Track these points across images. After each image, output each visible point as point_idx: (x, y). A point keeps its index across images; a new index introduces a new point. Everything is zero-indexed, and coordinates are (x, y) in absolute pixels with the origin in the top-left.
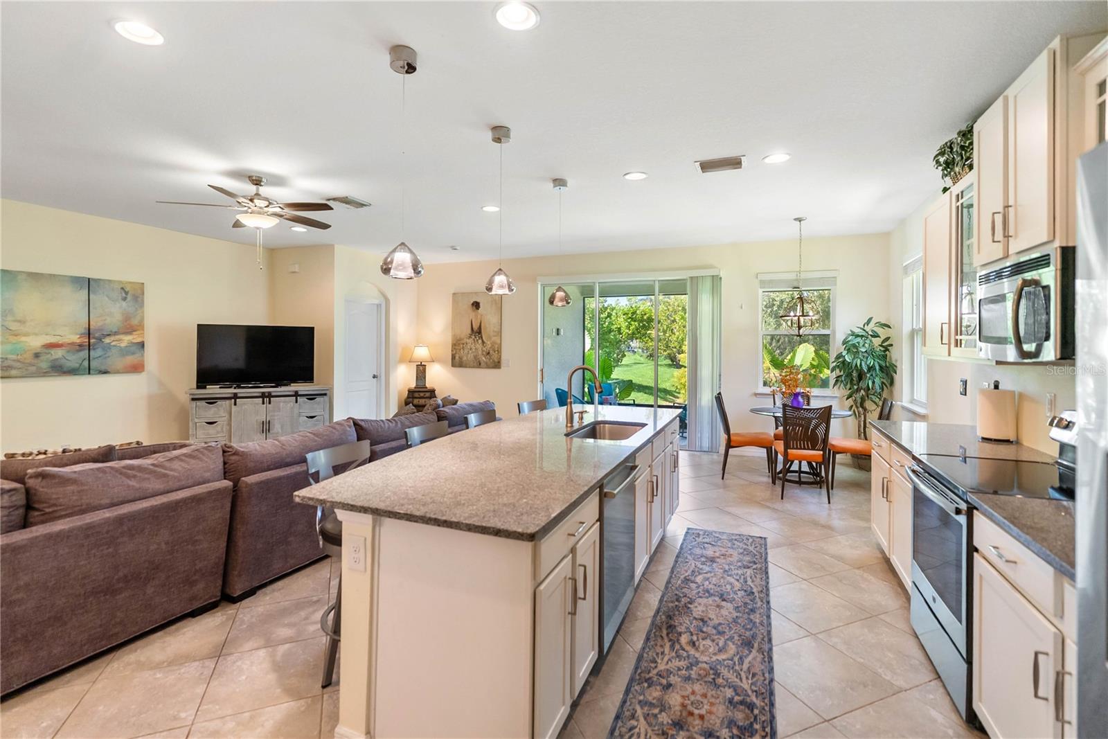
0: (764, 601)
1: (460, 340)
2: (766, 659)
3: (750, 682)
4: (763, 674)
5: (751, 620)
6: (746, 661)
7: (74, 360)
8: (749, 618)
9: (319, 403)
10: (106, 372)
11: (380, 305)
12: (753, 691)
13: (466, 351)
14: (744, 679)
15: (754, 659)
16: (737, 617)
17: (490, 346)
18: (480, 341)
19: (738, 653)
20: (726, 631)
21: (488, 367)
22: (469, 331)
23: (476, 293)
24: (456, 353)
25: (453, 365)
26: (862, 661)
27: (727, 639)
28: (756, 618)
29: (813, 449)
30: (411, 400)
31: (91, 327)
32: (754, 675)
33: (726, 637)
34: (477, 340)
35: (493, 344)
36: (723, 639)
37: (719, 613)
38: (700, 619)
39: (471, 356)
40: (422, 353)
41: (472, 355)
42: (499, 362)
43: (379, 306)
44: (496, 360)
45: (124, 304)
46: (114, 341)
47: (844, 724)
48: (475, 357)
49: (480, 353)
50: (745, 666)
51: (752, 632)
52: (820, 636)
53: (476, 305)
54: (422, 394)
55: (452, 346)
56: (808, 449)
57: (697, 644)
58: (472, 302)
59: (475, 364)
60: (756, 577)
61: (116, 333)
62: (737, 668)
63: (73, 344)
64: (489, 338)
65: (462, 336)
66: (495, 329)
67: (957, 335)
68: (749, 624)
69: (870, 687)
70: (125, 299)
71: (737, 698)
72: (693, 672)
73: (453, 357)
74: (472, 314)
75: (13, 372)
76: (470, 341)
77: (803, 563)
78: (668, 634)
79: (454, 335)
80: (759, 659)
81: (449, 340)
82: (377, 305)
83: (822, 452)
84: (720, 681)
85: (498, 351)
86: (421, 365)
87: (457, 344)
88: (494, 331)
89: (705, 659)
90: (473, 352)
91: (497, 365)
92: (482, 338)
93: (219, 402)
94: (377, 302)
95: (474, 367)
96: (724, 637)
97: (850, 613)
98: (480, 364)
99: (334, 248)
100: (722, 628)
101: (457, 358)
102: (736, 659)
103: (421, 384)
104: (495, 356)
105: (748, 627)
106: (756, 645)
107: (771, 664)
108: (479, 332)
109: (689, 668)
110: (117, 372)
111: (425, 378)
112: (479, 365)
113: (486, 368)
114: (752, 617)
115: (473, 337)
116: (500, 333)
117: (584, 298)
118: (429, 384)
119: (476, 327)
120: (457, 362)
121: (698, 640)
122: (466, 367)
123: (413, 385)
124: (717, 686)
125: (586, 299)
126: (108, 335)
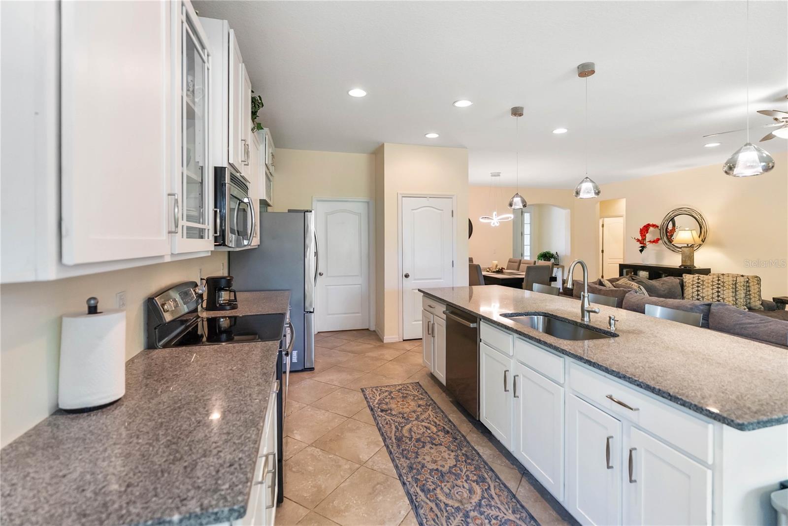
0: (408, 483)
2: (385, 434)
3: (387, 420)
4: (383, 425)
5: (407, 458)
6: (394, 429)
8: (409, 459)
12: (384, 416)
14: (391, 420)
15: (391, 432)
16: (418, 458)
19: (401, 432)
20: (417, 444)
26: (330, 456)
27: (412, 438)
28: (404, 463)
32: (387, 424)
33: (413, 439)
36: (414, 437)
37: (431, 456)
38: (437, 445)
50: (393, 427)
51: (401, 449)
52: (357, 466)
57: (425, 429)
62: (397, 424)
68: (406, 454)
71: (389, 412)
72: (415, 415)
78: (444, 428)
80: (389, 433)
84: (401, 416)
89: (414, 423)
96: (415, 439)
100: (420, 445)
102: (400, 428)
105: (405, 452)
106: (394, 441)
109: (418, 416)
114: (408, 462)
121: (426, 431)
124: (400, 413)
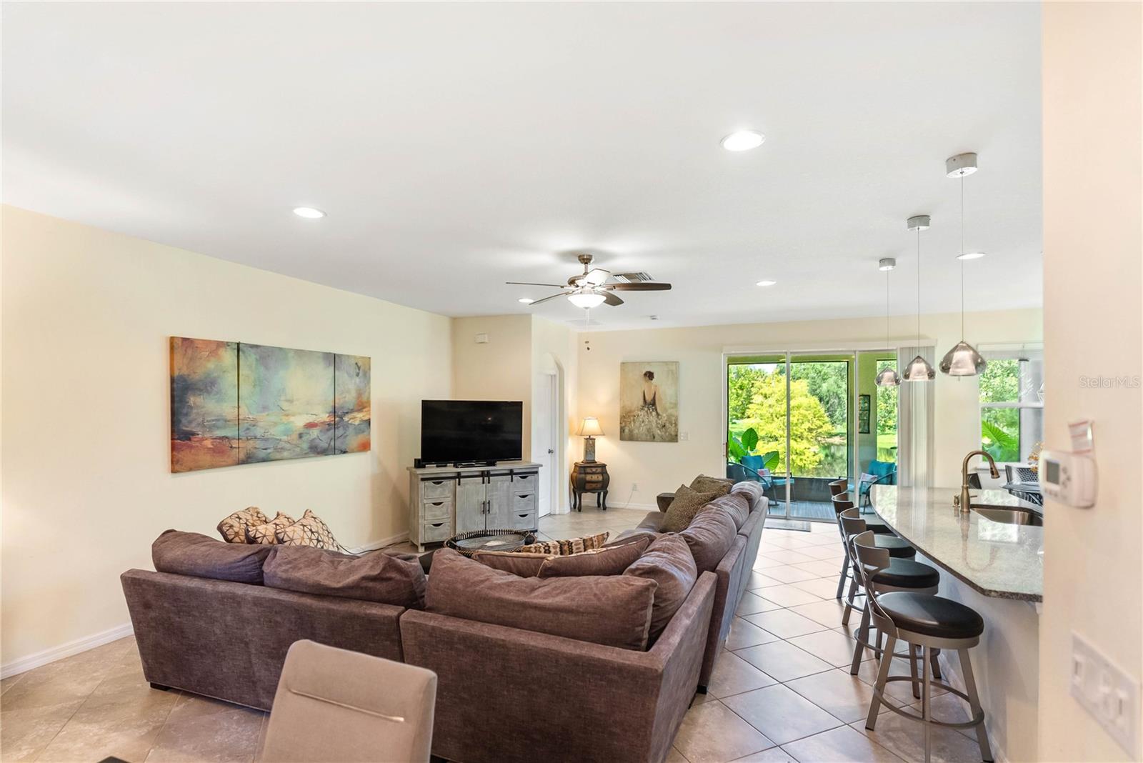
1: (630, 412)
7: (324, 442)
9: (530, 482)
10: (345, 452)
13: (637, 424)
17: (665, 419)
18: (654, 413)
21: (663, 440)
22: (641, 402)
23: (649, 363)
24: (625, 426)
25: (622, 439)
30: (583, 475)
31: (336, 405)
34: (651, 413)
35: (669, 416)
39: (643, 429)
40: (592, 426)
41: (644, 427)
42: (677, 435)
43: (553, 377)
44: (673, 433)
45: (357, 380)
46: (351, 419)
48: (649, 430)
49: (654, 425)
53: (650, 375)
54: (594, 470)
55: (621, 419)
58: (644, 372)
59: (648, 437)
61: (352, 411)
63: (323, 423)
64: (666, 410)
65: (633, 409)
66: (673, 401)
70: (358, 375)
73: (622, 430)
74: (644, 385)
75: (286, 454)
76: (642, 413)
79: (623, 407)
85: (675, 423)
86: (590, 439)
87: (626, 418)
88: (671, 403)
90: (645, 425)
91: (674, 438)
92: (656, 410)
93: (445, 482)
95: (646, 441)
98: (654, 437)
99: (531, 318)
101: (627, 431)
103: (590, 458)
104: (672, 430)
108: (653, 403)
110: (353, 451)
111: (594, 452)
112: (653, 439)
113: (660, 441)
115: (646, 409)
116: (675, 405)
118: (599, 458)
119: (649, 398)
120: (626, 435)
122: (637, 440)
123: (580, 458)
126: (347, 413)
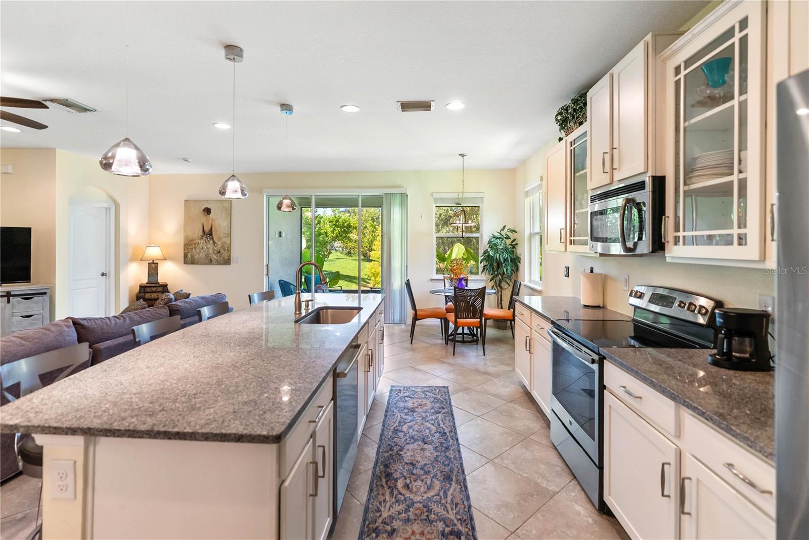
0: (454, 439)
1: (192, 240)
2: (463, 489)
3: (454, 512)
4: (463, 502)
5: (448, 457)
6: (449, 493)
8: (446, 455)
9: (37, 302)
11: (110, 208)
12: (458, 520)
13: (198, 251)
14: (450, 510)
15: (454, 490)
16: (437, 456)
17: (220, 246)
18: (211, 242)
19: (442, 488)
20: (431, 469)
21: (218, 263)
22: (201, 233)
23: (207, 201)
24: (188, 252)
25: (185, 263)
26: (526, 475)
27: (433, 477)
28: (451, 454)
29: (474, 318)
30: (143, 294)
32: (457, 505)
33: (432, 475)
34: (209, 241)
35: (223, 244)
36: (429, 477)
37: (423, 454)
38: (410, 463)
39: (202, 255)
40: (154, 252)
41: (204, 253)
42: (229, 259)
43: (108, 210)
44: (226, 258)
47: (524, 532)
48: (207, 255)
49: (211, 251)
50: (449, 500)
51: (449, 467)
52: (496, 461)
53: (208, 211)
54: (154, 289)
55: (184, 246)
56: (471, 318)
57: (410, 486)
58: (203, 208)
59: (207, 261)
60: (445, 420)
62: (443, 501)
64: (220, 239)
65: (194, 237)
66: (226, 232)
67: (571, 237)
68: (446, 461)
69: (535, 496)
71: (447, 530)
72: (410, 514)
73: (185, 256)
74: (203, 219)
76: (202, 241)
77: (475, 403)
78: (387, 482)
79: (186, 237)
80: (458, 490)
81: (181, 241)
82: (106, 209)
83: (479, 320)
84: (432, 516)
85: (228, 250)
86: (153, 263)
87: (189, 245)
88: (224, 233)
89: (418, 499)
90: (204, 251)
91: (227, 262)
92: (213, 239)
94: (105, 205)
95: (205, 264)
96: (430, 476)
97: (512, 439)
98: (211, 261)
100: (427, 467)
101: (189, 256)
102: (441, 494)
103: (153, 280)
104: (225, 255)
105: (446, 463)
106: (454, 478)
107: (467, 492)
108: (210, 234)
109: (407, 511)
111: (157, 274)
112: (210, 262)
113: (216, 264)
114: (447, 454)
115: (205, 238)
116: (229, 235)
117: (301, 208)
118: (161, 279)
119: (207, 229)
120: (189, 260)
121: (411, 483)
122: (198, 264)
123: (145, 280)
124: (431, 522)
125: (303, 209)
